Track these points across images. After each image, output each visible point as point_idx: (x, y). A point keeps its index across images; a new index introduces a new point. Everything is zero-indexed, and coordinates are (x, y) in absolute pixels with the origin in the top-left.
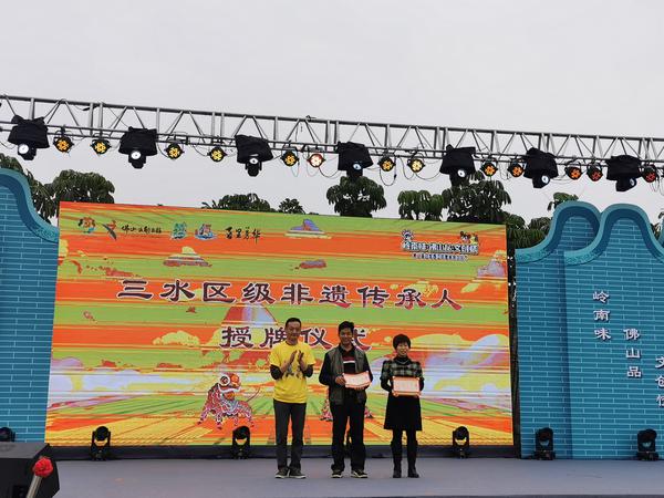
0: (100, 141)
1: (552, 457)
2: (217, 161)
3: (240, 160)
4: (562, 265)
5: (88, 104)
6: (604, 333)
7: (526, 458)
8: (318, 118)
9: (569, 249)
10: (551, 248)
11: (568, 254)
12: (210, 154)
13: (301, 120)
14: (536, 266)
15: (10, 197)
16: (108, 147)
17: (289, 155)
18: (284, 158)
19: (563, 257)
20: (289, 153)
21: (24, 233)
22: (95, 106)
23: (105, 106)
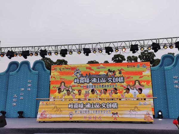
0: (56, 53)
2: (79, 54)
3: (84, 53)
4: (164, 70)
5: (55, 46)
6: (177, 86)
7: (156, 118)
9: (166, 66)
10: (161, 66)
13: (98, 43)
14: (157, 71)
15: (41, 65)
16: (58, 54)
18: (93, 52)
19: (164, 68)
20: (95, 51)
21: (44, 72)
23: (58, 45)
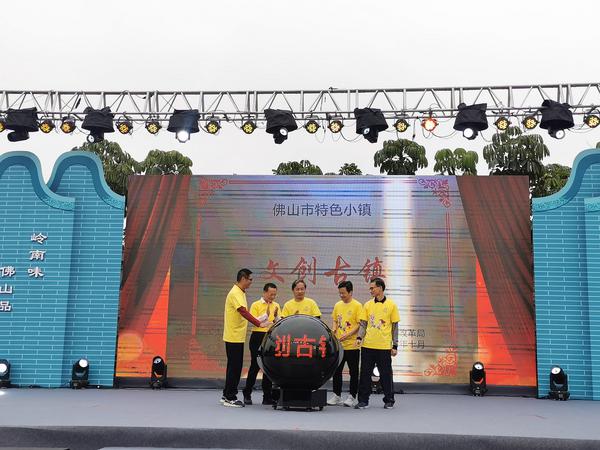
0: (153, 124)
1: (566, 397)
2: (248, 133)
3: (269, 131)
4: (583, 213)
5: (145, 93)
7: (543, 398)
8: (340, 89)
9: (590, 196)
10: (570, 195)
11: (588, 201)
12: (242, 128)
13: (324, 92)
14: (555, 213)
15: (88, 173)
16: (159, 127)
17: (312, 123)
18: (306, 127)
19: (583, 204)
20: (312, 122)
21: (98, 202)
22: (151, 94)
23: (159, 93)
